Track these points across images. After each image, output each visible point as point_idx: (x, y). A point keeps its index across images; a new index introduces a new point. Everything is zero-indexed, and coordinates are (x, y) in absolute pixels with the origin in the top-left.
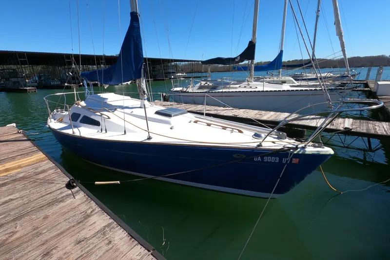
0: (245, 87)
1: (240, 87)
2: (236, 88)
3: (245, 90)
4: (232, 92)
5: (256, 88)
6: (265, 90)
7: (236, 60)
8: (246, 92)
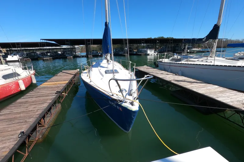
0: (202, 61)
1: (198, 60)
2: (194, 61)
3: (201, 63)
4: (191, 64)
5: (211, 62)
6: (215, 64)
7: (203, 40)
8: (202, 65)
